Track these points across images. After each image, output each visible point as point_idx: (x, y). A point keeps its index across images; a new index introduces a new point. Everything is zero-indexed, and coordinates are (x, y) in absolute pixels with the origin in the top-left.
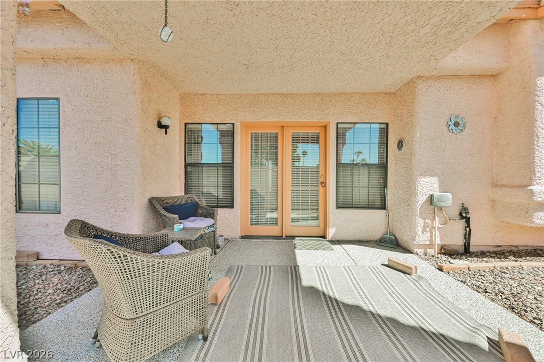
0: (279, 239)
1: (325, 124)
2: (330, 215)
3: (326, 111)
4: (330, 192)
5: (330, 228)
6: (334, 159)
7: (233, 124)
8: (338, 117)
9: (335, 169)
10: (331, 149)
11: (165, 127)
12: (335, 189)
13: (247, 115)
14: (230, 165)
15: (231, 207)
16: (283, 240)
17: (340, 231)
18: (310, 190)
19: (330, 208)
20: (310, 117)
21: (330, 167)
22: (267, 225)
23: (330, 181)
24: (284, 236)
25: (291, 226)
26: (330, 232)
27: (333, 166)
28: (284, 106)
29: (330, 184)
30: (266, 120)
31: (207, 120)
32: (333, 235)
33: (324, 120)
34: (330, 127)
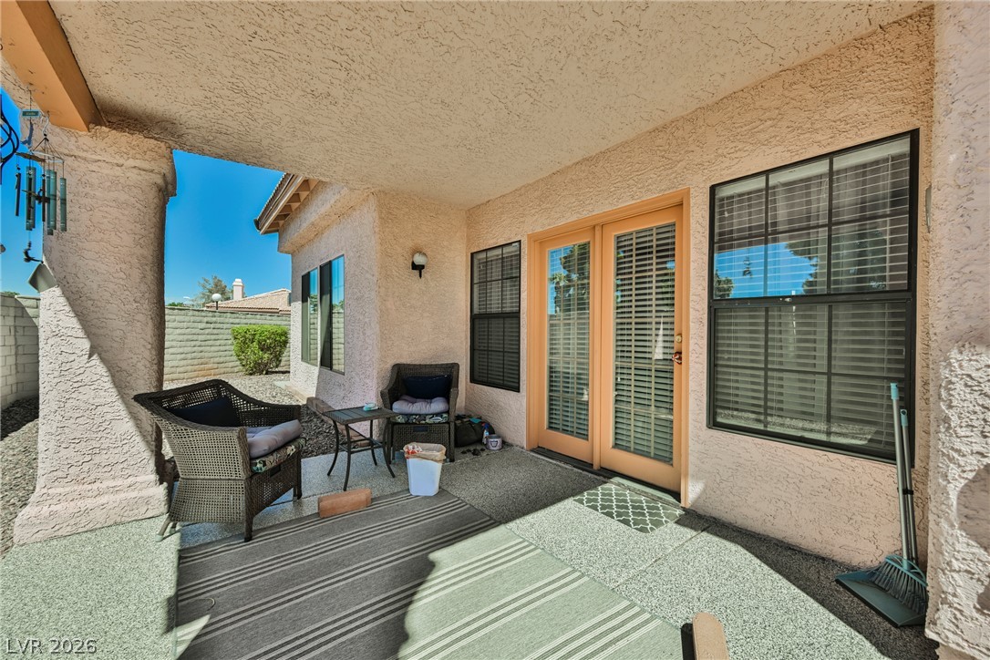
0: (583, 470)
1: (677, 200)
2: (691, 443)
3: (679, 165)
4: (691, 378)
5: (690, 478)
6: (700, 288)
7: (520, 241)
8: (712, 169)
9: (706, 316)
10: (692, 264)
11: (418, 268)
12: (705, 371)
13: (536, 221)
14: (516, 315)
15: (517, 389)
16: (590, 475)
17: (718, 492)
18: (653, 370)
19: (690, 421)
20: (643, 190)
21: (691, 310)
22: (572, 435)
23: (691, 349)
24: (596, 467)
25: (613, 447)
26: (690, 488)
27: (697, 307)
28: (593, 183)
29: (691, 359)
30: (562, 222)
31: (492, 243)
32: (699, 498)
33: (675, 190)
34: (689, 204)
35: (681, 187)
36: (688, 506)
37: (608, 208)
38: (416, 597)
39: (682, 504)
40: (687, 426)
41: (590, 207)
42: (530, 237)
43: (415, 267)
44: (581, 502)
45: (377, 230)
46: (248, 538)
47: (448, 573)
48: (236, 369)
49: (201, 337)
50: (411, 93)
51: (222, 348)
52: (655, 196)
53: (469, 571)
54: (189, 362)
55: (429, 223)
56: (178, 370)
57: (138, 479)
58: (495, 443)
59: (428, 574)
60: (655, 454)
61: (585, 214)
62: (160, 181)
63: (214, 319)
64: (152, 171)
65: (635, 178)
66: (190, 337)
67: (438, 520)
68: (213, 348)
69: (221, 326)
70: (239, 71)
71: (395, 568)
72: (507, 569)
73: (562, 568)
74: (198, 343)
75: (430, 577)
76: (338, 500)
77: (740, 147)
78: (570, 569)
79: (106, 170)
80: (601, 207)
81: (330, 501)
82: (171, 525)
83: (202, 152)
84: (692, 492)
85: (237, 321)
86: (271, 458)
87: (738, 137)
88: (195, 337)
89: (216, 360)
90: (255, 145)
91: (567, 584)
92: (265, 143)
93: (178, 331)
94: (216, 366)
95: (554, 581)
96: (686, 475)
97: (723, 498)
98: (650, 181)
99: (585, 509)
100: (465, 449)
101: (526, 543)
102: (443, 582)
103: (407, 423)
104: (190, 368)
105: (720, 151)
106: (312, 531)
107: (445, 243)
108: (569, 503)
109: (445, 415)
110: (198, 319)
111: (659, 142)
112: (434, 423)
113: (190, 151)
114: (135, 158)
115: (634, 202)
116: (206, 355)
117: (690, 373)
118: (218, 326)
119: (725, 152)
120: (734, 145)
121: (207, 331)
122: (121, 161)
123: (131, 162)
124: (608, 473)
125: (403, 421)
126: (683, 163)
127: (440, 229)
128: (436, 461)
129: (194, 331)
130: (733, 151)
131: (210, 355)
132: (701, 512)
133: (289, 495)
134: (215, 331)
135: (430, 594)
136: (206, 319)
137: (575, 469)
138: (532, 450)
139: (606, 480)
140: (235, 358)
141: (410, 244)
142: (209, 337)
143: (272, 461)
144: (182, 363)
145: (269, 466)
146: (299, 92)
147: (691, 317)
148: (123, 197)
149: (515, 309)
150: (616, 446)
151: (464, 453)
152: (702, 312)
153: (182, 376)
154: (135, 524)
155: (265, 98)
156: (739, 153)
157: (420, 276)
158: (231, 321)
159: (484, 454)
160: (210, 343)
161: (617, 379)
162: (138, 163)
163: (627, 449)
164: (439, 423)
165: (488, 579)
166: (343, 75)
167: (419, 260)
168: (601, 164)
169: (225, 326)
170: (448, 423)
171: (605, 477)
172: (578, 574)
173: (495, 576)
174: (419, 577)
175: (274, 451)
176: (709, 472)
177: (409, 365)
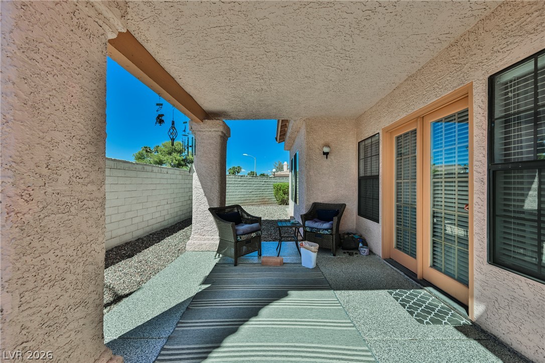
1: (464, 93)
3: (466, 67)
4: (474, 223)
5: (474, 299)
6: (482, 155)
7: (379, 133)
8: (490, 63)
9: (486, 176)
10: (475, 137)
11: (326, 154)
12: (486, 219)
13: (386, 120)
14: (377, 177)
15: (378, 221)
16: (414, 282)
17: (497, 315)
18: (456, 216)
19: (475, 256)
20: (442, 90)
21: (474, 172)
22: (408, 254)
23: (474, 202)
24: (419, 277)
25: (431, 267)
26: (475, 307)
27: (479, 170)
28: (414, 91)
29: (474, 209)
30: (398, 119)
31: (367, 136)
32: (482, 316)
33: (462, 85)
34: (472, 94)
35: (467, 83)
36: (474, 320)
37: (422, 106)
38: (271, 304)
39: (470, 317)
40: (473, 259)
41: (412, 107)
42: (383, 130)
43: (324, 153)
44: (391, 293)
45: (305, 137)
46: (236, 265)
47: (290, 300)
48: (275, 202)
49: (263, 188)
50: (291, 78)
51: (270, 193)
52: (451, 92)
53: (299, 303)
54: (258, 198)
55: (333, 130)
56: (255, 201)
57: (215, 237)
58: (364, 251)
59: (283, 297)
60: (458, 277)
61: (410, 112)
62: (220, 133)
63: (267, 180)
64: (218, 131)
65: (438, 83)
66: (259, 188)
67: (304, 279)
68: (267, 193)
69: (270, 183)
70: (232, 91)
71: (272, 291)
72: (317, 309)
73: (345, 319)
74: (261, 190)
75: (282, 299)
76: (268, 259)
77: (511, 41)
78: (350, 321)
79: (207, 134)
80: (418, 106)
81: (265, 259)
82: (218, 254)
83: (238, 119)
84: (477, 310)
85: (276, 181)
86: (244, 236)
87: (509, 34)
88: (260, 188)
89: (268, 197)
90: (251, 113)
91: (341, 326)
92: (254, 111)
93: (255, 185)
94: (268, 200)
95: (335, 323)
96: (472, 296)
97: (501, 321)
98: (447, 83)
99: (391, 298)
100: (345, 251)
101: (338, 302)
102: (286, 303)
103: (311, 232)
104: (258, 200)
105: (495, 49)
106: (255, 269)
107: (343, 139)
108: (383, 293)
109: (329, 230)
110: (261, 180)
111: (453, 53)
112: (324, 234)
113: (235, 119)
114: (214, 128)
115: (437, 99)
116: (265, 195)
117: (474, 219)
118: (268, 183)
119: (499, 48)
120: (506, 40)
121: (265, 185)
122: (210, 130)
123: (213, 130)
124: (425, 283)
125: (309, 231)
126: (468, 65)
127: (340, 132)
128: (312, 251)
129: (260, 185)
130: (505, 45)
131: (266, 195)
132: (483, 327)
133: (256, 253)
134: (268, 185)
135: (277, 305)
136: (264, 180)
137: (406, 276)
138: (385, 260)
139: (422, 287)
140: (274, 197)
141: (322, 142)
142: (265, 188)
143: (244, 237)
144: (256, 198)
145: (242, 239)
146: (253, 92)
147: (474, 178)
148: (211, 141)
149: (377, 174)
150: (434, 266)
151: (345, 253)
152: (482, 174)
153: (256, 203)
154: (212, 252)
155: (245, 97)
156: (510, 46)
157: (327, 158)
158: (274, 181)
159: (355, 256)
160: (266, 190)
161: (434, 220)
162: (215, 129)
163: (440, 270)
164: (327, 234)
165: (305, 309)
166: (262, 81)
167: (326, 150)
168: (418, 77)
169: (271, 183)
170: (331, 234)
171: (422, 285)
172: (352, 325)
173: (309, 309)
174: (278, 297)
175: (246, 234)
176: (489, 298)
177: (321, 203)
